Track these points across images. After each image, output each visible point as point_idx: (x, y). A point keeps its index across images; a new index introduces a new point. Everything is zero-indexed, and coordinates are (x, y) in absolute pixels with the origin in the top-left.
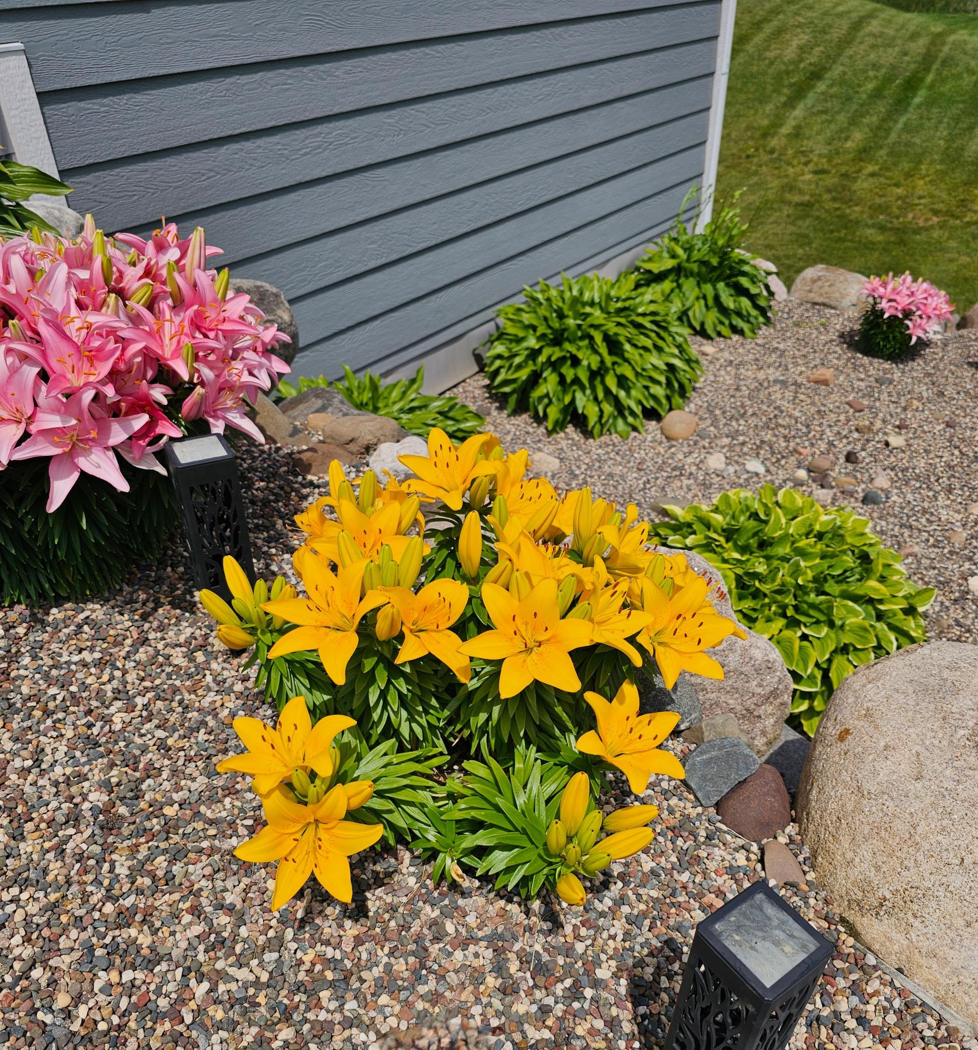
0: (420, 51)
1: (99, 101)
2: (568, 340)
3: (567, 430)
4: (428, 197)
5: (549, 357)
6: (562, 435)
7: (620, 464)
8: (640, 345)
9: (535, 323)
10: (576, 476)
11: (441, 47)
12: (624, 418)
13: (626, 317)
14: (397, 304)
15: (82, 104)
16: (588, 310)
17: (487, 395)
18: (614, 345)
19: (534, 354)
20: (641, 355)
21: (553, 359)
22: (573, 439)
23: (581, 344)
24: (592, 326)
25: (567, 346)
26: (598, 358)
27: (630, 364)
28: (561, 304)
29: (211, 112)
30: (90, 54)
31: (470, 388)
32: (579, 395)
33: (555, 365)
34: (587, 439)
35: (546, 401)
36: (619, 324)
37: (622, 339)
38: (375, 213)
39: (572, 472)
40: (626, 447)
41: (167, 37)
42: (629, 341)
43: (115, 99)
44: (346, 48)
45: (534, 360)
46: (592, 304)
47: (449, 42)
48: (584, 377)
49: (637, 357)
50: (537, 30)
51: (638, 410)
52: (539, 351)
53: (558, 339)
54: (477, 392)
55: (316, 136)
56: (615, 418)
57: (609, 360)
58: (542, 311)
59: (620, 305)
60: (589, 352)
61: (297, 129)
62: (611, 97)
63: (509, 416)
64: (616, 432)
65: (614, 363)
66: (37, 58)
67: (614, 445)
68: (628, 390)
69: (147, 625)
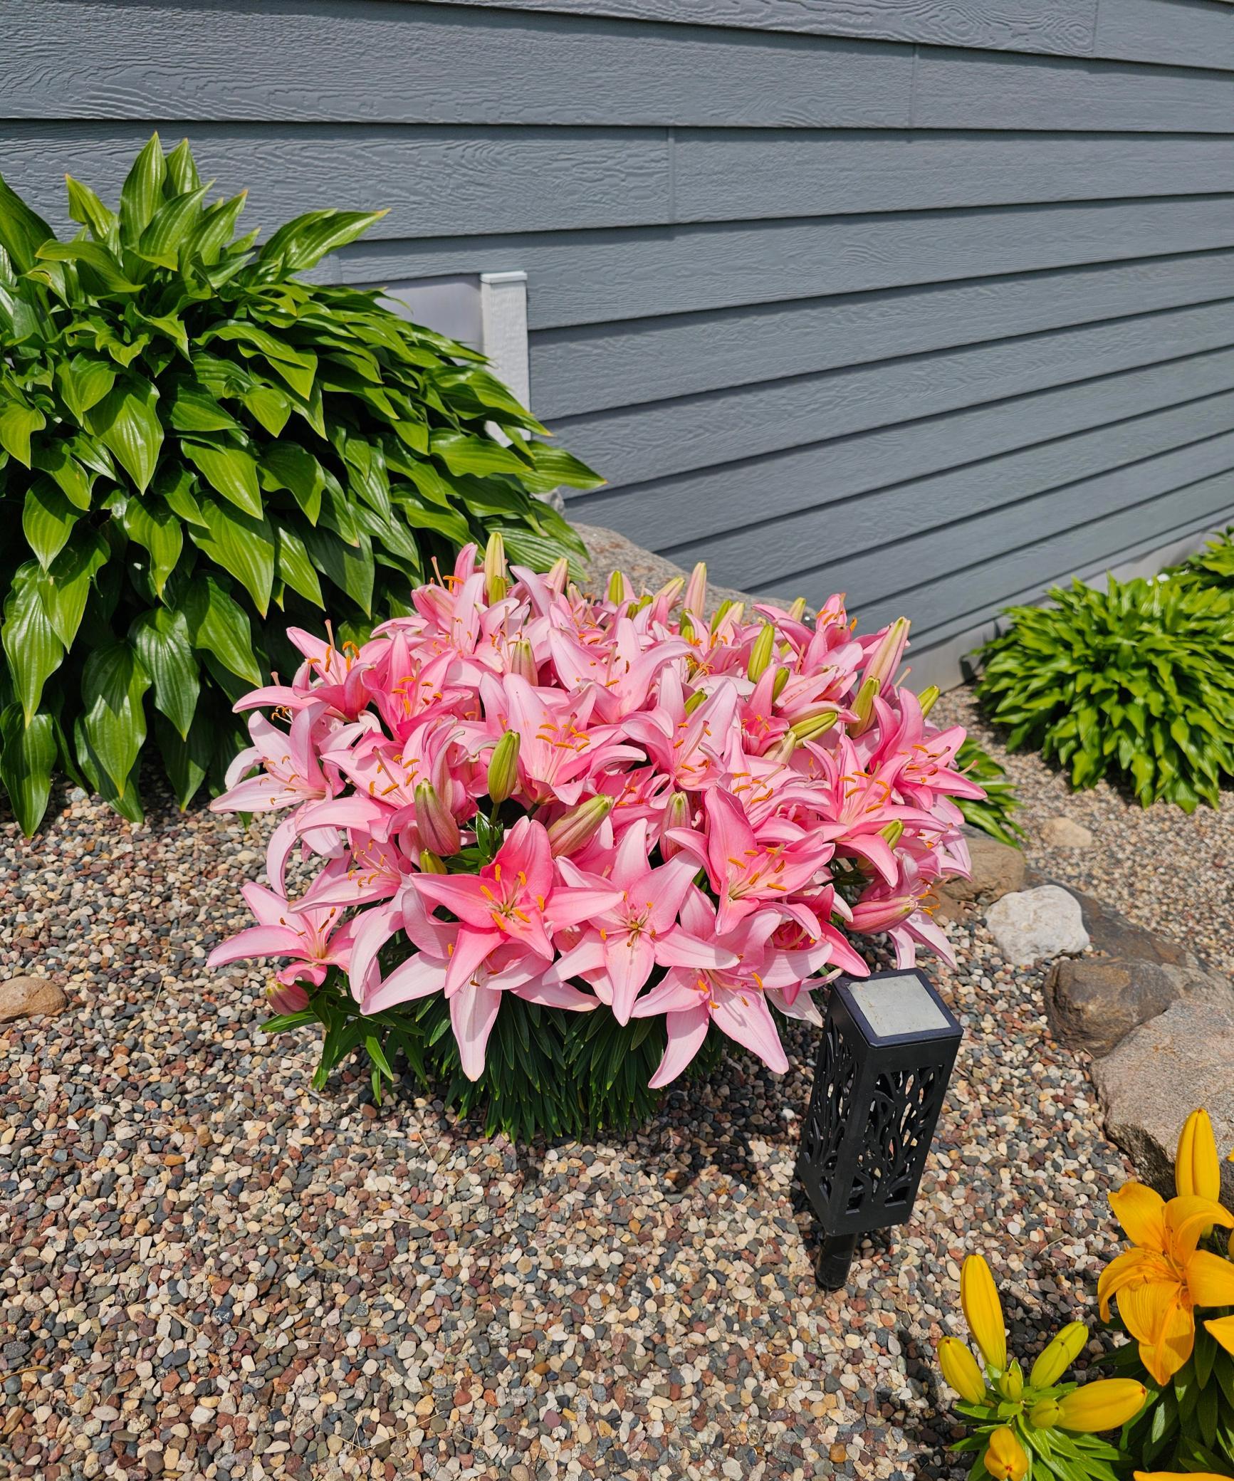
0: (971, 291)
1: (592, 342)
2: (1115, 665)
3: (1098, 787)
4: (945, 466)
5: (1088, 688)
6: (1090, 793)
7: (1185, 853)
8: (1225, 686)
9: (1067, 636)
10: (1119, 862)
11: (997, 287)
12: (1190, 783)
13: (1203, 644)
14: (880, 596)
15: (573, 345)
16: (1145, 627)
17: (975, 718)
18: (1186, 682)
19: (1061, 679)
20: (1225, 700)
21: (1094, 691)
22: (1108, 802)
23: (1135, 674)
24: (1152, 650)
25: (1113, 674)
26: (1162, 698)
27: (1208, 710)
28: (1104, 615)
29: (715, 359)
30: (597, 287)
31: (951, 706)
32: (1125, 744)
33: (1091, 699)
34: (1128, 804)
35: (1072, 744)
36: (1194, 653)
37: (1200, 675)
38: (879, 484)
39: (1112, 855)
40: (1189, 827)
41: (686, 269)
42: (1209, 678)
43: (611, 340)
44: (888, 285)
45: (1061, 686)
46: (1151, 619)
47: (1008, 281)
48: (1138, 721)
49: (1221, 703)
50: (1118, 267)
51: (1213, 775)
52: (1073, 677)
53: (1100, 662)
54: (962, 713)
55: (829, 389)
56: (1175, 781)
57: (1179, 702)
58: (1079, 623)
59: (1193, 625)
60: (1146, 687)
61: (809, 380)
62: (1192, 351)
63: (1008, 753)
64: (1175, 801)
65: (1187, 707)
66: (537, 290)
67: (1171, 819)
68: (1200, 746)
69: (685, 1204)
